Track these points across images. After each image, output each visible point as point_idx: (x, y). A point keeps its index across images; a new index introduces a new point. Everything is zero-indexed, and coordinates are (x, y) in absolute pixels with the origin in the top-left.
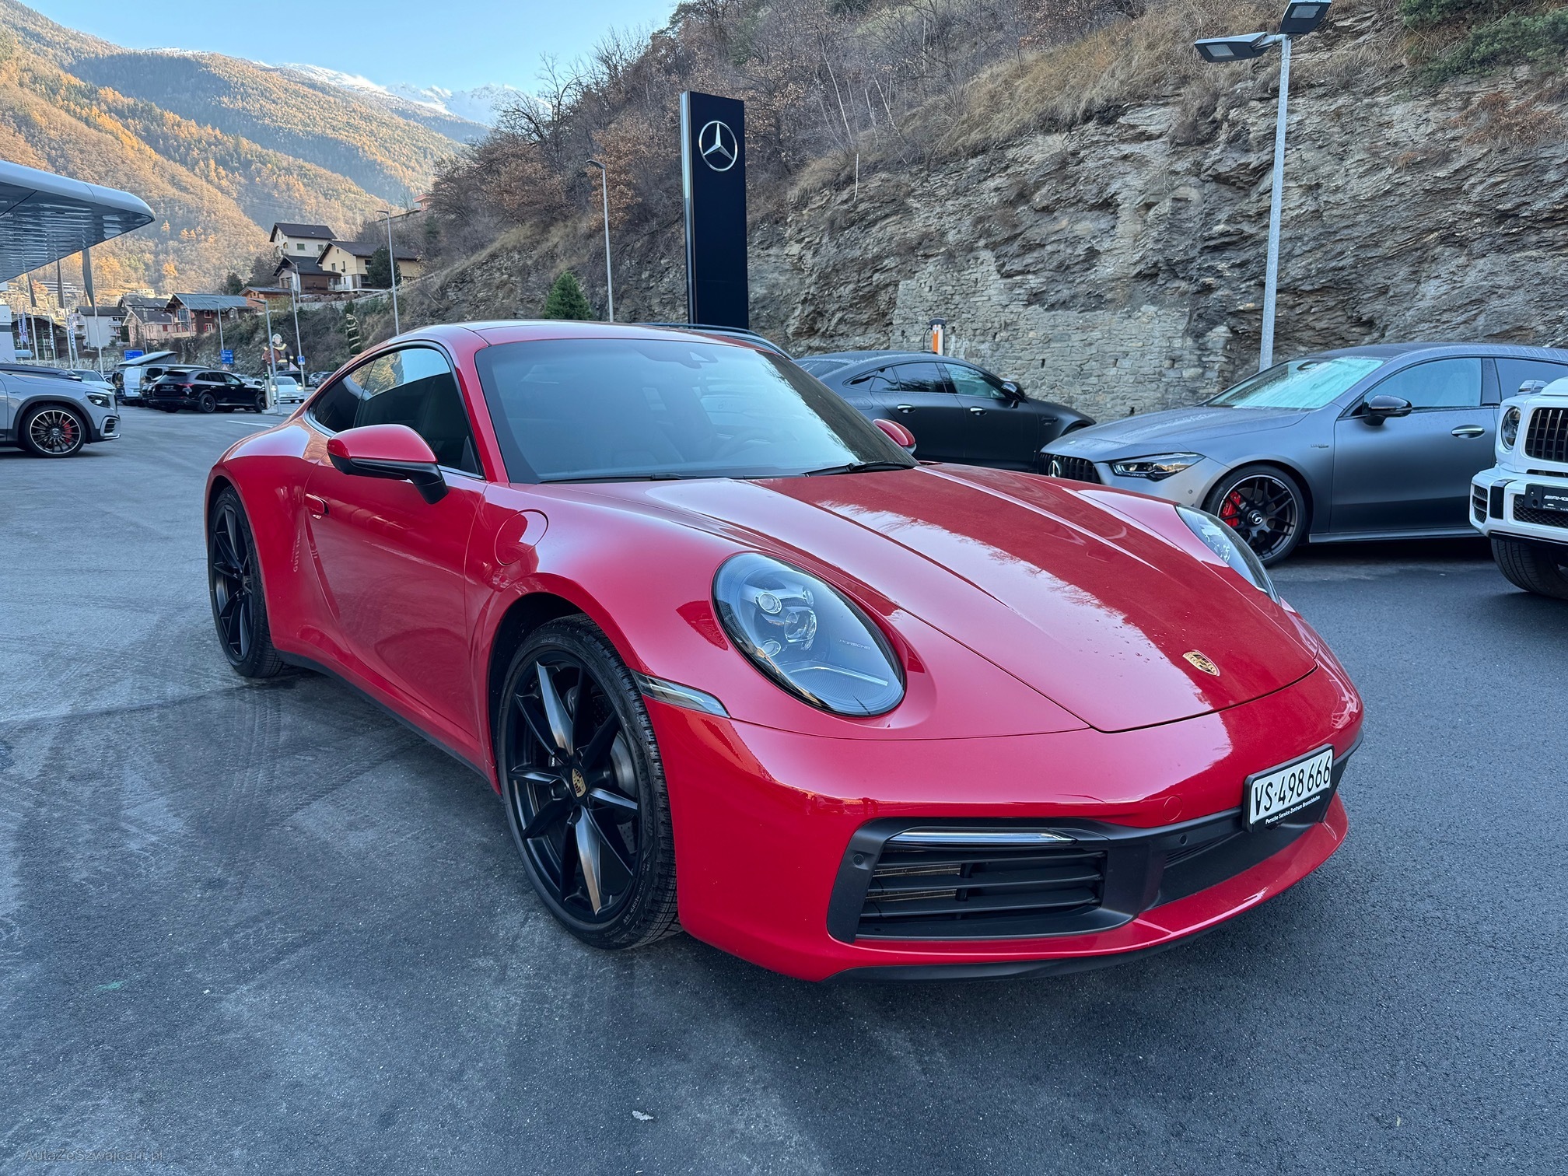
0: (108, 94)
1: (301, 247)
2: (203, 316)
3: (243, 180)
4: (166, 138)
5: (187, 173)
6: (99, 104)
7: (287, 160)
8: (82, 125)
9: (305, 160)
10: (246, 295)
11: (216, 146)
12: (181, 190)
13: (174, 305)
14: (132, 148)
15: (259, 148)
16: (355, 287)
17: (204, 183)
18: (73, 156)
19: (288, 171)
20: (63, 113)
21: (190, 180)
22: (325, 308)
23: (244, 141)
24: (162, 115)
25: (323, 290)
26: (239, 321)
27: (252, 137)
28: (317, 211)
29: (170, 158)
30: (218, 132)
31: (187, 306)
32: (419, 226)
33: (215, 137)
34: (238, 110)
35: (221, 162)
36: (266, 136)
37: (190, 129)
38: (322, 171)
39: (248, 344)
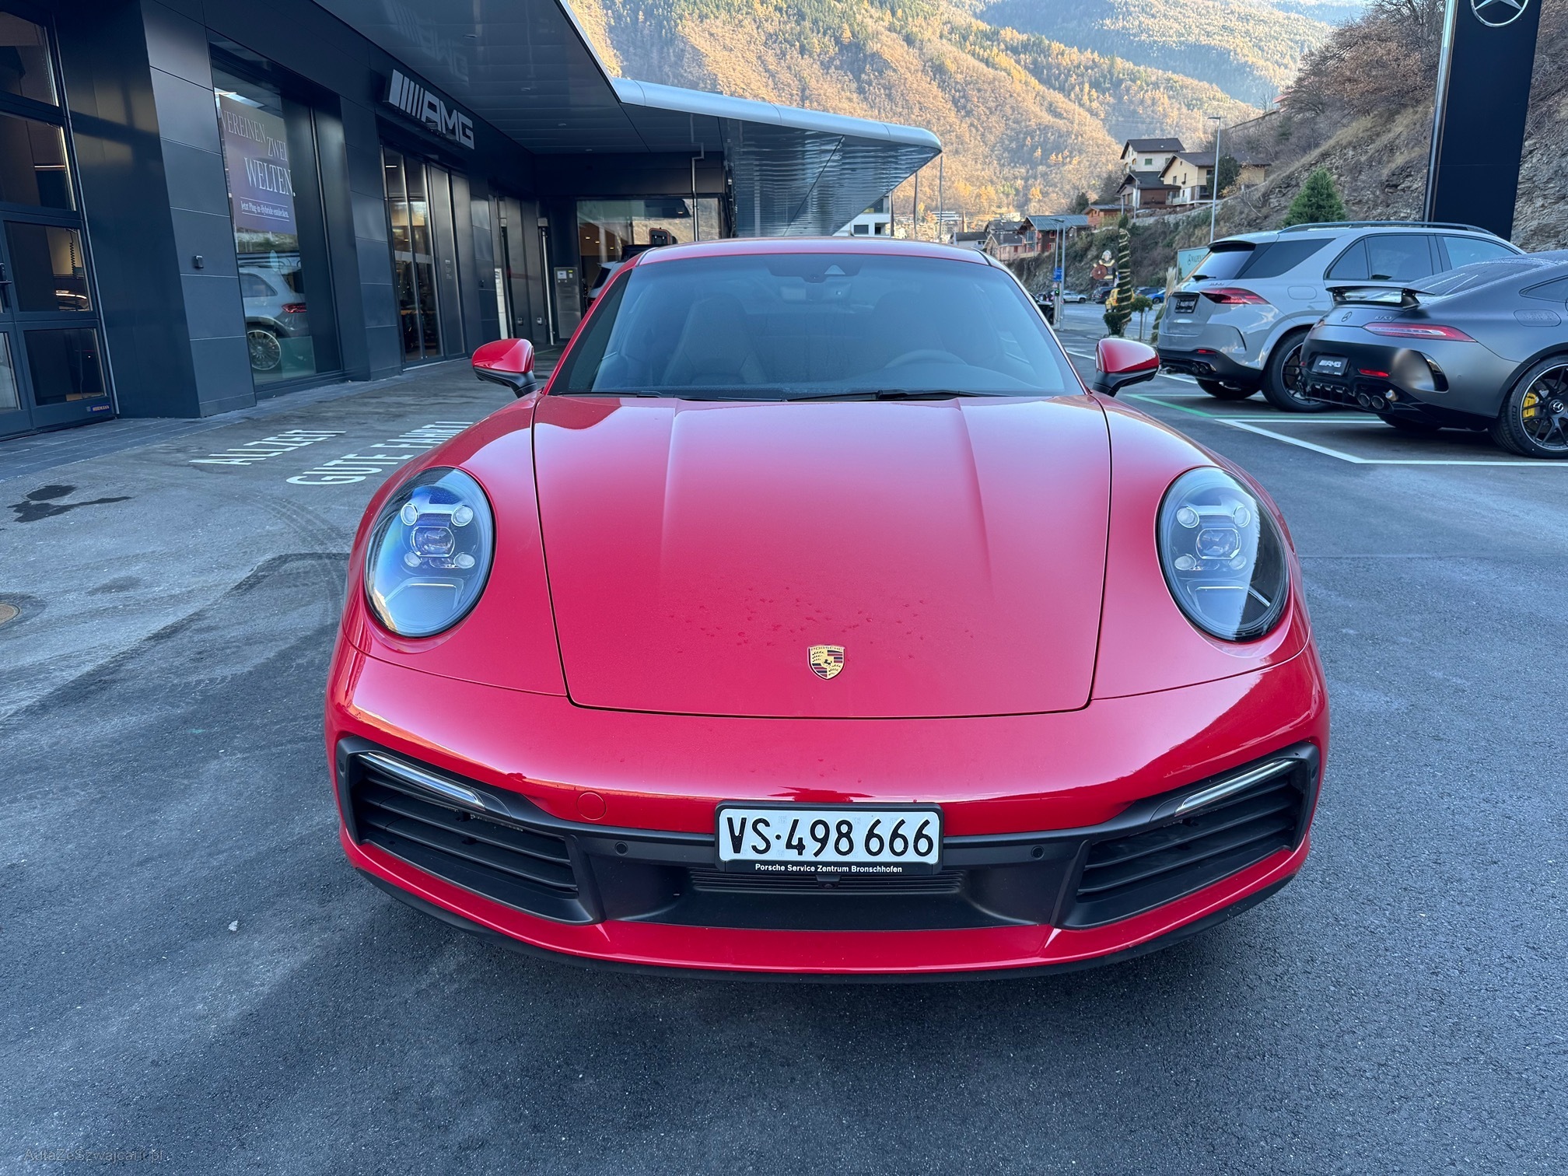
0: (1009, 34)
1: (1149, 162)
2: (1048, 235)
3: (1112, 100)
4: (1049, 67)
5: (1063, 99)
6: (999, 44)
7: (1155, 74)
8: (983, 66)
9: (1174, 72)
10: (1088, 214)
11: (1092, 69)
12: (1056, 116)
13: (1025, 227)
14: (1020, 82)
15: (1132, 65)
16: (1192, 199)
17: (1077, 107)
18: (972, 96)
19: (1156, 86)
20: (969, 57)
21: (1064, 106)
22: (1157, 222)
23: (1119, 60)
24: (1049, 46)
25: (1161, 204)
26: (1076, 239)
27: (1126, 57)
28: (1177, 123)
29: (1051, 86)
30: (1096, 54)
31: (1036, 228)
32: (1272, 129)
33: (1093, 61)
34: (1118, 30)
35: (1096, 85)
36: (1139, 52)
37: (1073, 56)
38: (1189, 81)
39: (1080, 261)
